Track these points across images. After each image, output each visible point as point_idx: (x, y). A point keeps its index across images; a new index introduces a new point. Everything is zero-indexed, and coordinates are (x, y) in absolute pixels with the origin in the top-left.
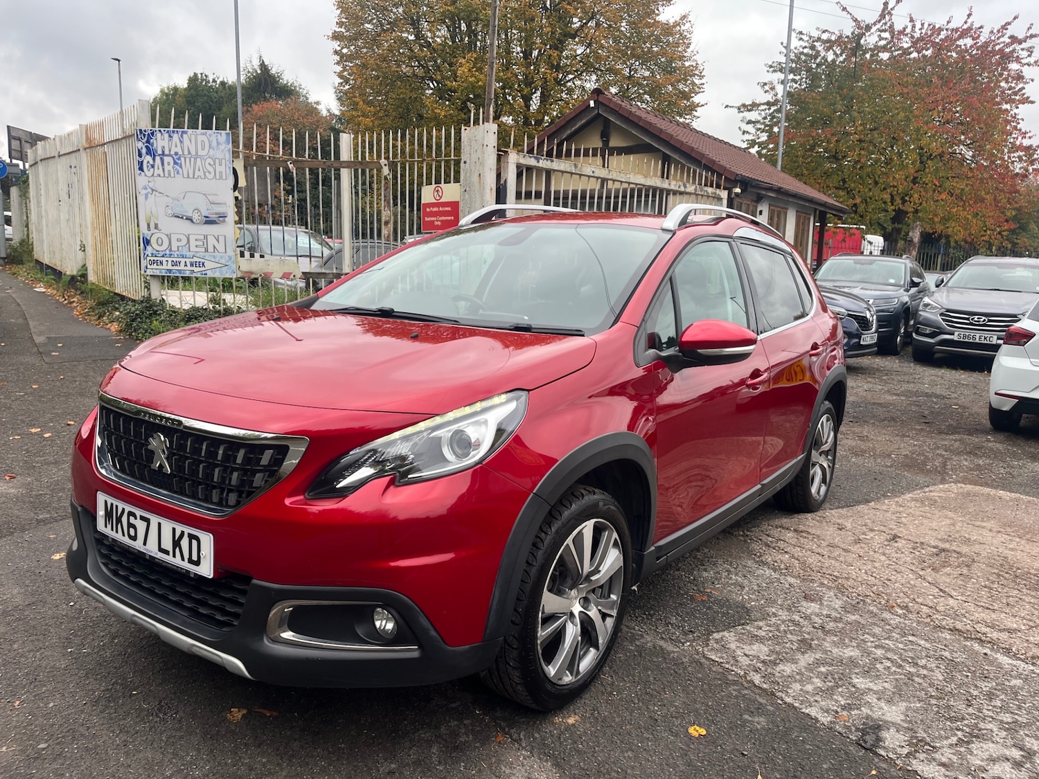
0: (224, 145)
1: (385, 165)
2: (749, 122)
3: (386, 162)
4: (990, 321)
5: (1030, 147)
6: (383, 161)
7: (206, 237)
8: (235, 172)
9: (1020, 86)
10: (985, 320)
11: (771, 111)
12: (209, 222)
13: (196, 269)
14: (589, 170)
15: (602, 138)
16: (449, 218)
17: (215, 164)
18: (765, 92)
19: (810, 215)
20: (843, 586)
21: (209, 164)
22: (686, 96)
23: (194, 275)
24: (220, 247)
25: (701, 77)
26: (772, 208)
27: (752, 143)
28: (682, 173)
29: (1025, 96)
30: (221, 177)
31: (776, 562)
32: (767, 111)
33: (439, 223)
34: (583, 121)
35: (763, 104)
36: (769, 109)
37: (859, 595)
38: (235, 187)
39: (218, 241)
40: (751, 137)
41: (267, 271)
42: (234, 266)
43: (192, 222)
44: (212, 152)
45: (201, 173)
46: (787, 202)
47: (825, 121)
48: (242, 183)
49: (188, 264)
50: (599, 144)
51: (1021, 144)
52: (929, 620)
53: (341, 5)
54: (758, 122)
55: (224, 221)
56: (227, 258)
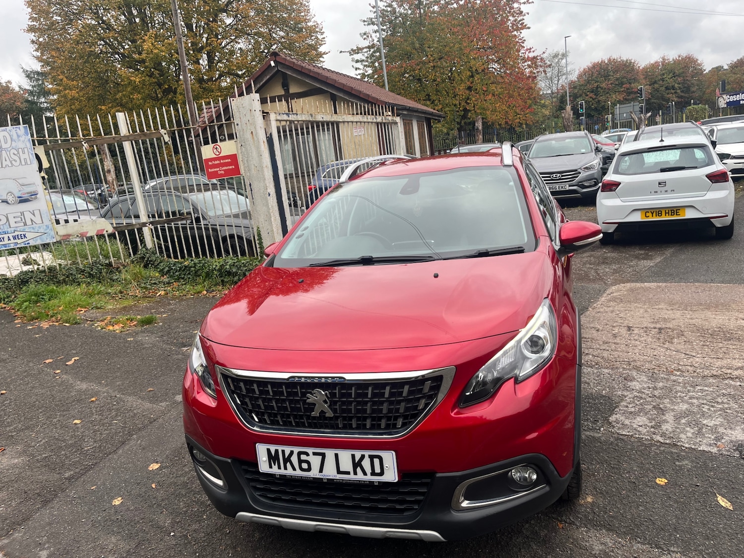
0: (24, 136)
1: (165, 134)
2: (357, 61)
3: (165, 132)
4: (562, 176)
5: (535, 58)
6: (163, 131)
7: (22, 213)
8: (38, 157)
9: (521, 18)
10: (559, 176)
11: (371, 52)
12: (23, 201)
13: (19, 241)
14: (320, 117)
15: (283, 87)
16: (230, 167)
17: (18, 153)
18: (364, 39)
19: (423, 122)
20: (636, 366)
21: (14, 154)
22: (314, 48)
23: (19, 246)
24: (37, 219)
25: (322, 33)
26: (404, 121)
27: (363, 75)
28: (348, 106)
29: (524, 24)
30: (26, 163)
31: (587, 362)
32: (369, 52)
33: (223, 172)
34: (268, 77)
35: (366, 48)
36: (370, 51)
37: (649, 370)
38: (40, 169)
39: (34, 215)
40: (361, 72)
41: (82, 231)
42: (52, 233)
43: (8, 203)
44: (14, 144)
45: (8, 163)
46: (411, 116)
47: (408, 56)
48: (46, 165)
49: (11, 238)
50: (283, 93)
51: (528, 57)
52: (696, 374)
53: (29, 4)
54: (363, 61)
55: (36, 198)
56: (45, 227)
